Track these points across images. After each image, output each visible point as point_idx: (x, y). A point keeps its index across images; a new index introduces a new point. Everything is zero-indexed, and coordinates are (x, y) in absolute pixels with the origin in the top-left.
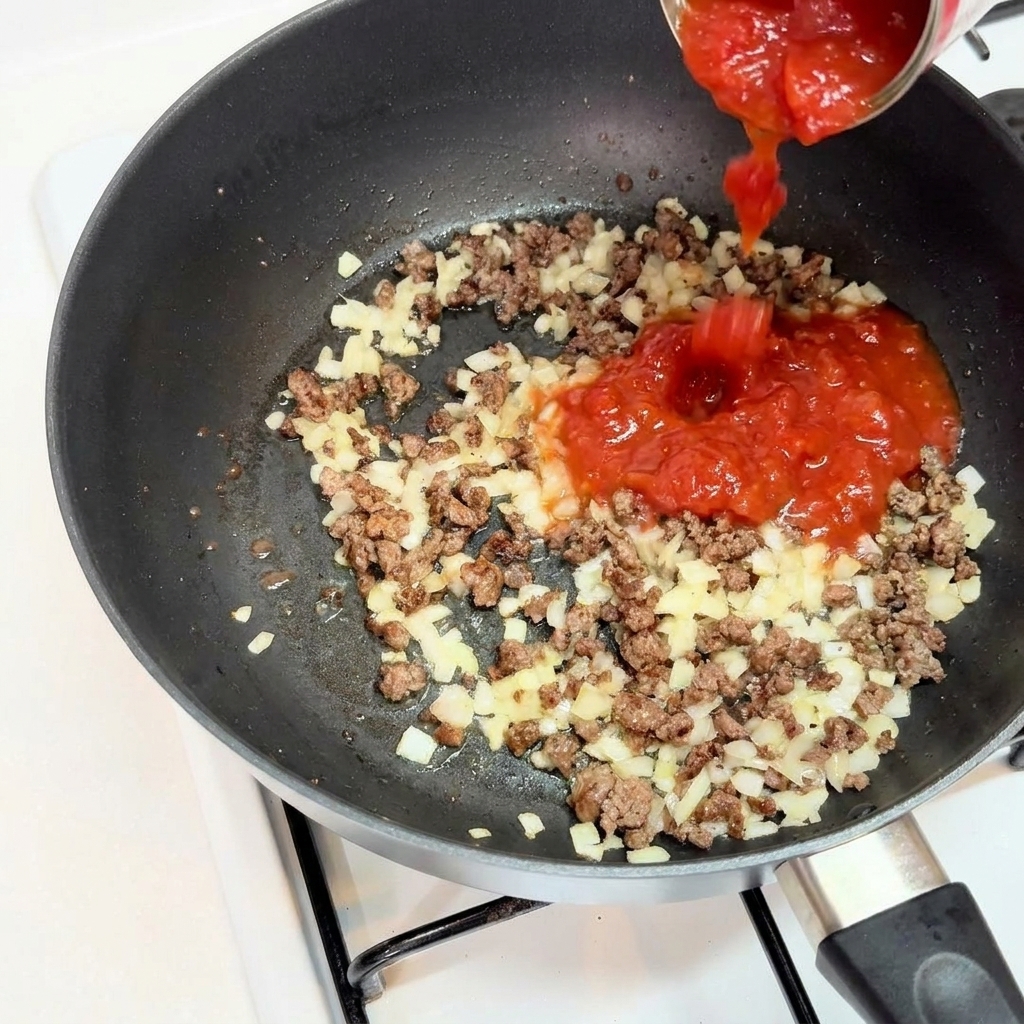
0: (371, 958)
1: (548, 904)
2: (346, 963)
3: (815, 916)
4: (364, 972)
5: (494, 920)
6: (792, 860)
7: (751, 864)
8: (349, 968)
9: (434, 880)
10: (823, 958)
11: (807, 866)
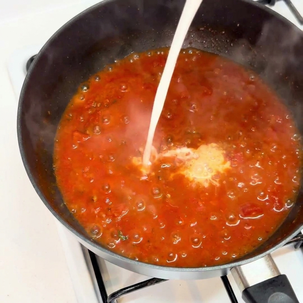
0: (114, 295)
3: (242, 283)
4: (112, 300)
7: (224, 268)
8: (108, 298)
9: (132, 273)
11: (240, 269)
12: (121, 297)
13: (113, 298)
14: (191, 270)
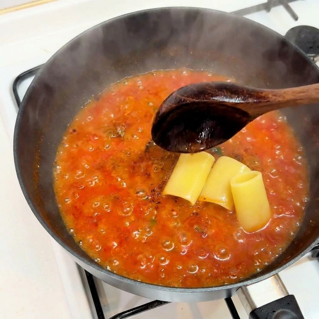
10: (251, 317)
11: (246, 289)
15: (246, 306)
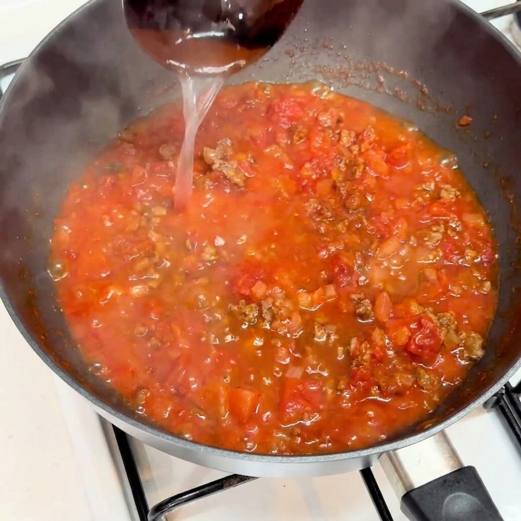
0: (160, 508)
1: (257, 478)
2: (147, 511)
3: (400, 482)
4: (156, 515)
5: (227, 487)
6: (388, 452)
7: (366, 454)
8: (149, 513)
10: (405, 505)
11: (396, 455)
12: (173, 511)
13: (159, 513)
14: (304, 460)
15: (397, 483)
